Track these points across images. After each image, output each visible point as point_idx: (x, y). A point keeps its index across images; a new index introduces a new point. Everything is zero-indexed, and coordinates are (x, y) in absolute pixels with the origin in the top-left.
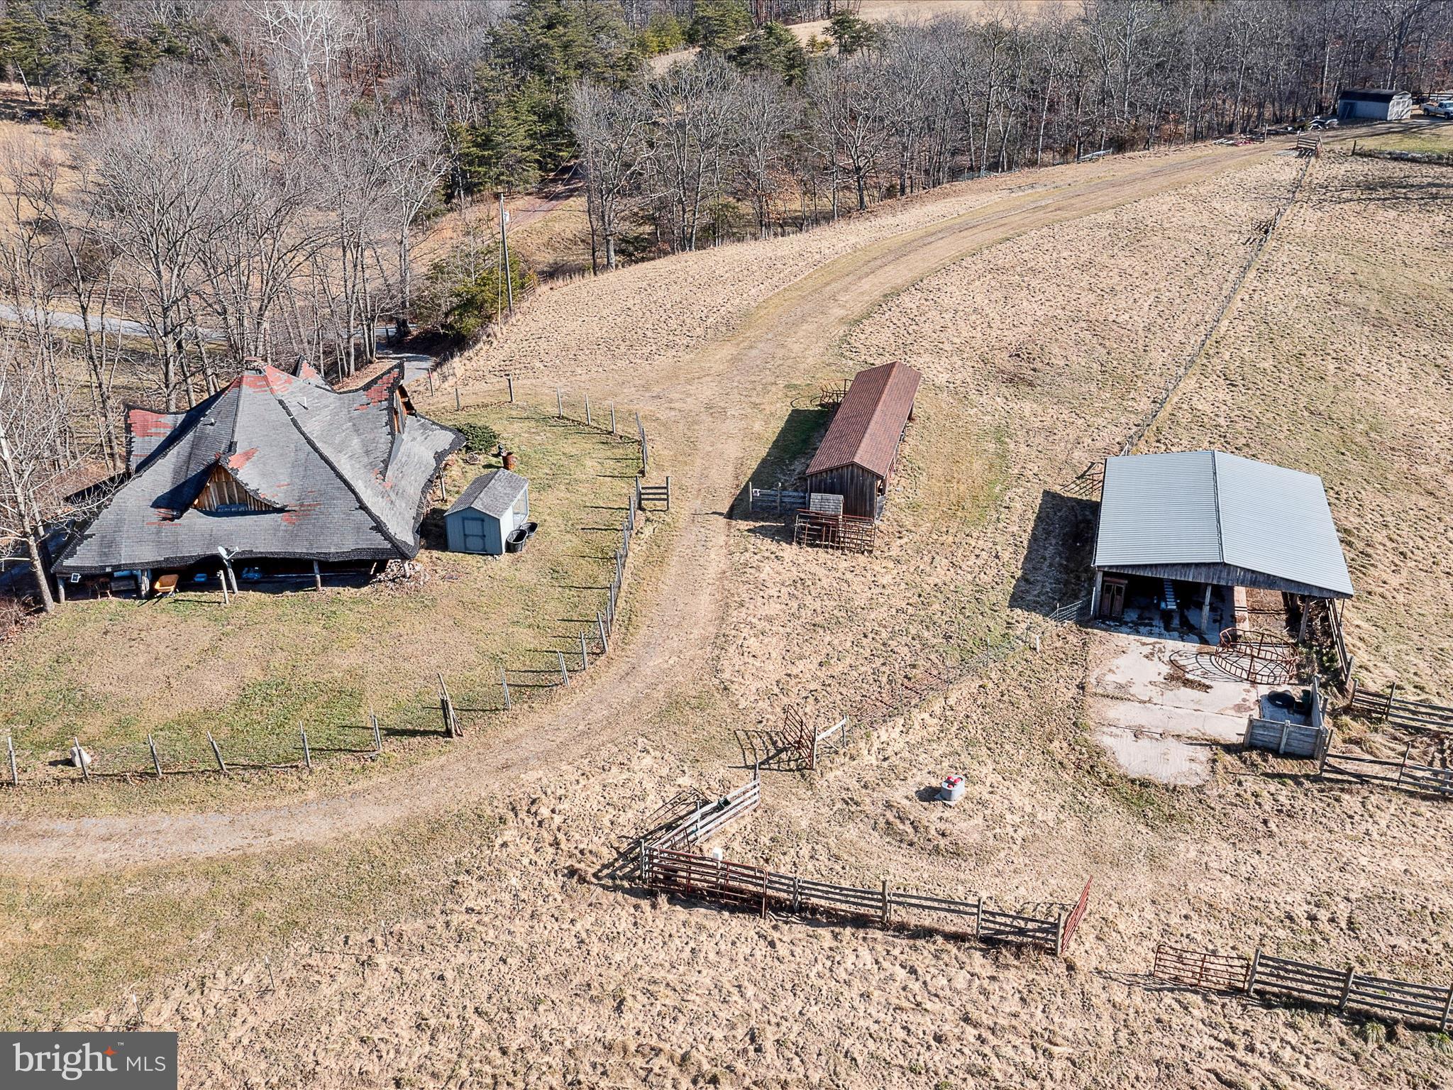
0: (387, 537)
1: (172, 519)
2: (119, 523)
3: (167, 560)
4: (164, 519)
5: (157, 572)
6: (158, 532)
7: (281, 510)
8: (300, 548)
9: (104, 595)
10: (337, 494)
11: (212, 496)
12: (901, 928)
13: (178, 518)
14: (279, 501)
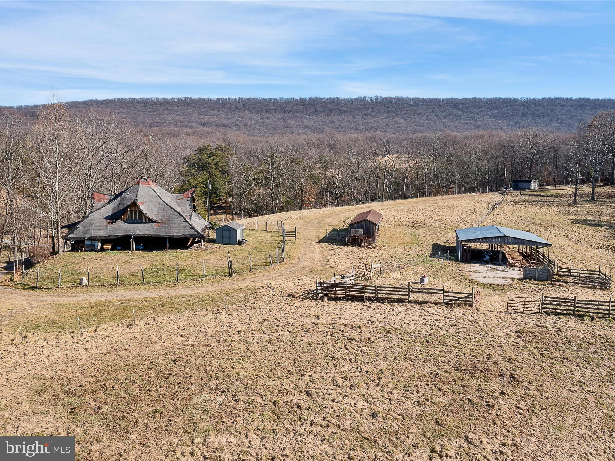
0: (196, 231)
1: (112, 223)
2: (91, 224)
3: (109, 236)
4: (109, 223)
5: (104, 241)
6: (106, 227)
7: (155, 222)
8: (162, 233)
9: (82, 250)
10: (176, 217)
11: (128, 216)
12: (415, 302)
13: (115, 222)
14: (154, 219)
